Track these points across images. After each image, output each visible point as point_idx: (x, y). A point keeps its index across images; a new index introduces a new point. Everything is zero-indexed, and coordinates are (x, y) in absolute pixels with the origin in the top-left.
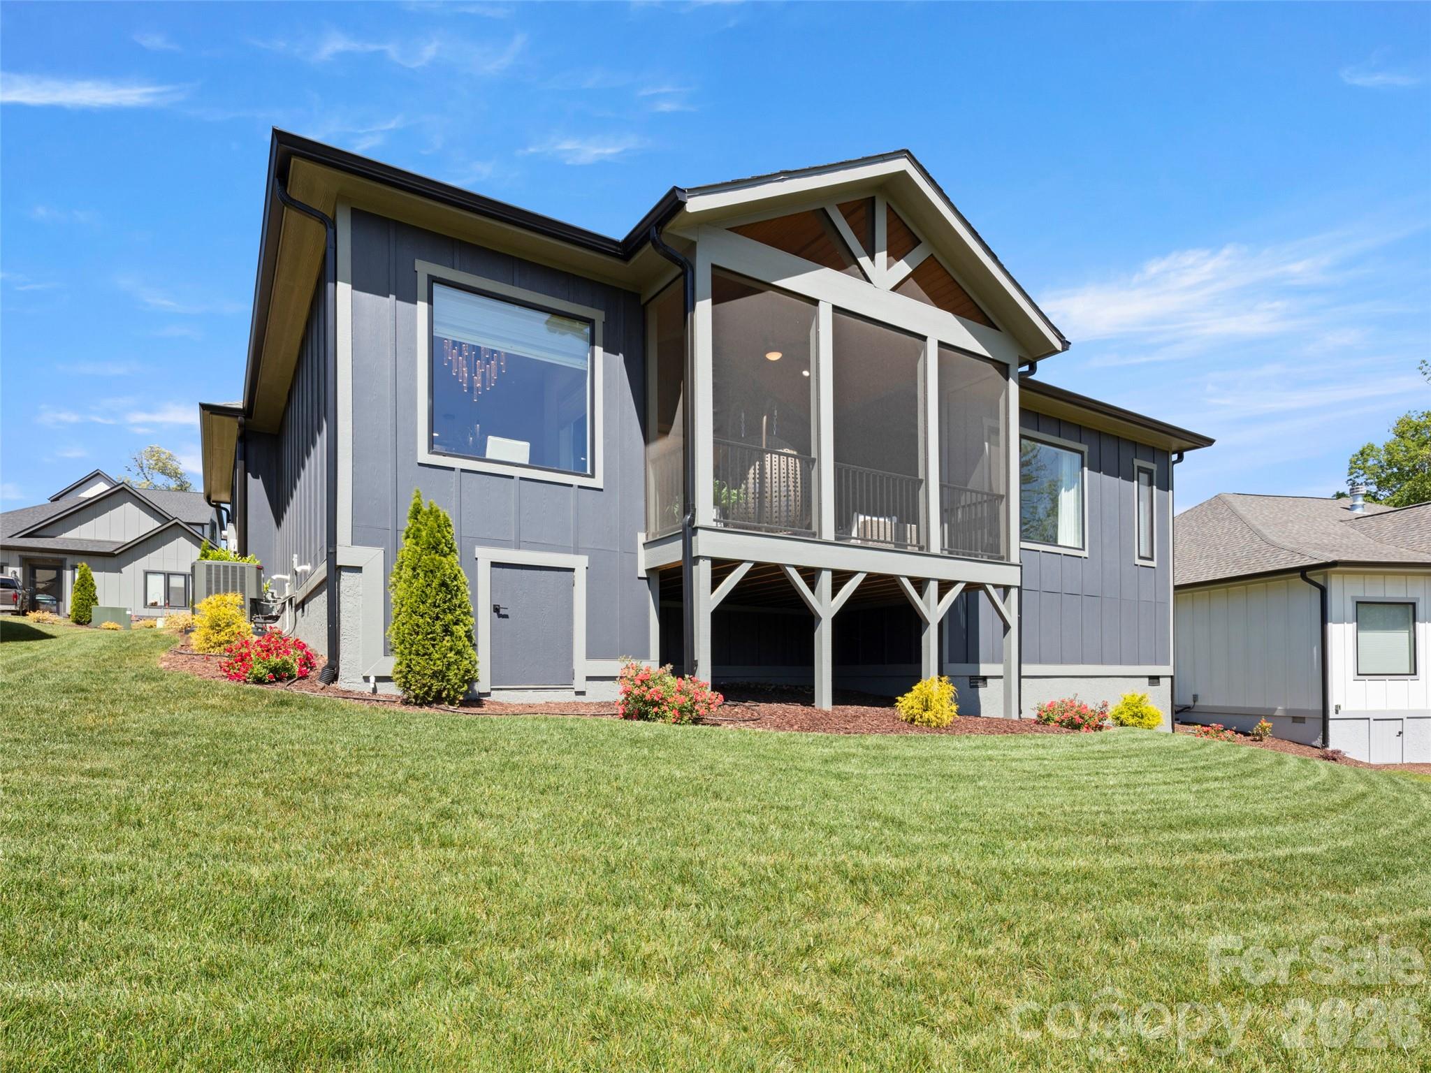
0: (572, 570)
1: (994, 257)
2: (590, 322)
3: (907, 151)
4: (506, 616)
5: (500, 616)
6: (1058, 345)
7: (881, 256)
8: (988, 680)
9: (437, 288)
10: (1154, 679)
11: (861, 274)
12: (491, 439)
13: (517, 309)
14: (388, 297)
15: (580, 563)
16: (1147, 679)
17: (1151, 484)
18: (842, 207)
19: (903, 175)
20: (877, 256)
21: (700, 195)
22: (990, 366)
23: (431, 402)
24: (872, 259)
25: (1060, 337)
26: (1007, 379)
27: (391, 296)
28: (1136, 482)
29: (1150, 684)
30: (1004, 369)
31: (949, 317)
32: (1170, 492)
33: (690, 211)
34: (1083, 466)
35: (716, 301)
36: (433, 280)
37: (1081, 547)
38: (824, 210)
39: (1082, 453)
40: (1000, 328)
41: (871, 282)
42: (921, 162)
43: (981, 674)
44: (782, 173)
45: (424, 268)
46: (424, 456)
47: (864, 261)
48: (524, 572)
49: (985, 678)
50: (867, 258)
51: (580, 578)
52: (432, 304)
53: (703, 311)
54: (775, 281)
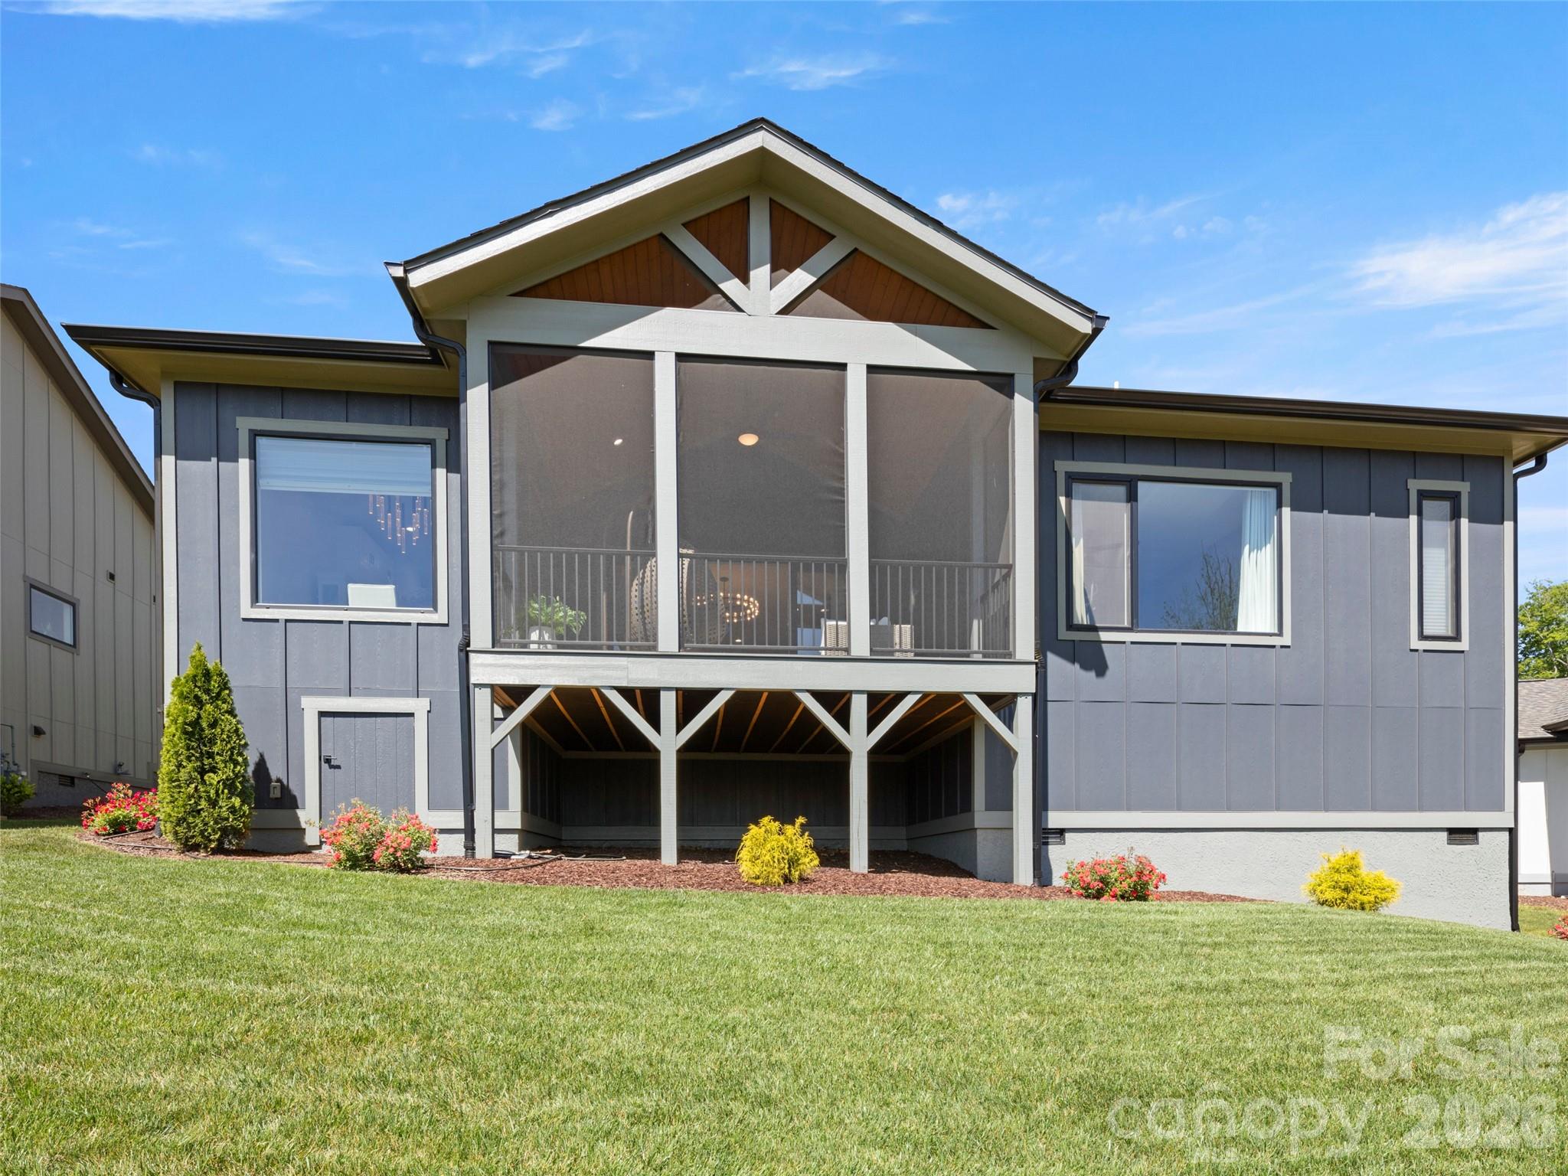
0: (412, 715)
1: (938, 225)
2: (430, 443)
3: (763, 120)
4: (338, 767)
5: (331, 767)
6: (1085, 327)
7: (761, 274)
8: (1067, 835)
9: (261, 442)
10: (1467, 835)
11: (727, 304)
12: (351, 586)
13: (354, 445)
14: (210, 460)
15: (419, 706)
16: (1445, 834)
17: (1456, 515)
18: (691, 226)
19: (762, 152)
20: (754, 274)
21: (428, 263)
22: (976, 384)
23: (253, 556)
24: (745, 280)
25: (1087, 312)
26: (1012, 397)
27: (212, 459)
28: (1413, 519)
29: (1450, 842)
30: (1004, 384)
31: (890, 329)
32: (1508, 525)
33: (415, 286)
34: (1280, 505)
35: (493, 386)
36: (255, 434)
37: (1276, 631)
38: (662, 236)
39: (1278, 486)
40: (995, 326)
41: (742, 311)
42: (786, 128)
43: (1050, 827)
44: (548, 205)
45: (245, 424)
46: (247, 610)
47: (732, 287)
48: (359, 720)
49: (1061, 832)
50: (736, 281)
51: (420, 725)
52: (255, 459)
53: (477, 400)
54: (584, 341)
